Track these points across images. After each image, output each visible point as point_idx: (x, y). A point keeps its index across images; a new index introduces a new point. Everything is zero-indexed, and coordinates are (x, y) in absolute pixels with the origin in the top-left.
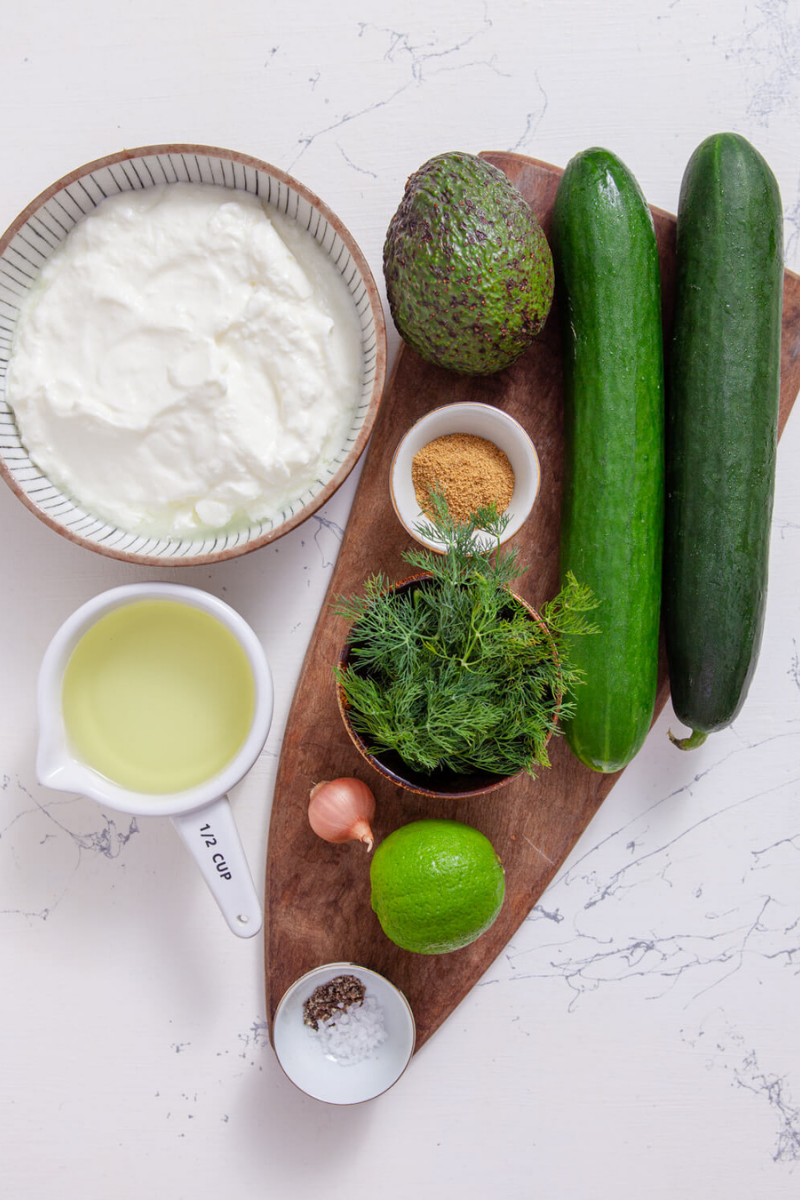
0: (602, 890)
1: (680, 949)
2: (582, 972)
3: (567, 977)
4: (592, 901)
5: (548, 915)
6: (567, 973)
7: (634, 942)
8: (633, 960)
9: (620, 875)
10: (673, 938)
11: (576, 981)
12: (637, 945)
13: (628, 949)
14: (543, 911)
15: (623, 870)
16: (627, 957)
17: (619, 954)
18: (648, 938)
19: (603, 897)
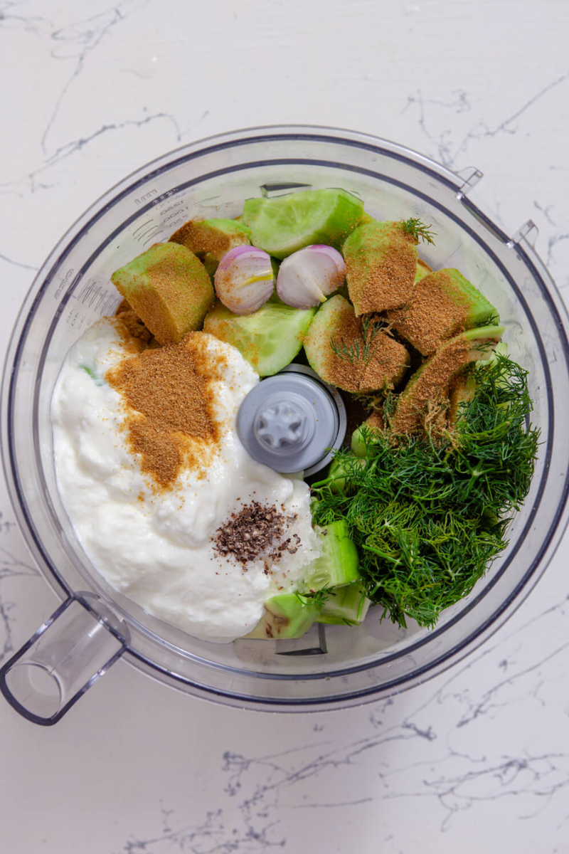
0: (475, 708)
1: (553, 768)
2: (456, 791)
3: (440, 796)
4: (465, 719)
5: (420, 733)
6: (440, 791)
7: (506, 761)
8: (506, 778)
9: (493, 694)
10: (545, 757)
11: (449, 799)
12: (510, 764)
13: (501, 767)
14: (415, 729)
15: (496, 689)
16: (499, 776)
17: (491, 774)
18: (520, 756)
19: (475, 716)
